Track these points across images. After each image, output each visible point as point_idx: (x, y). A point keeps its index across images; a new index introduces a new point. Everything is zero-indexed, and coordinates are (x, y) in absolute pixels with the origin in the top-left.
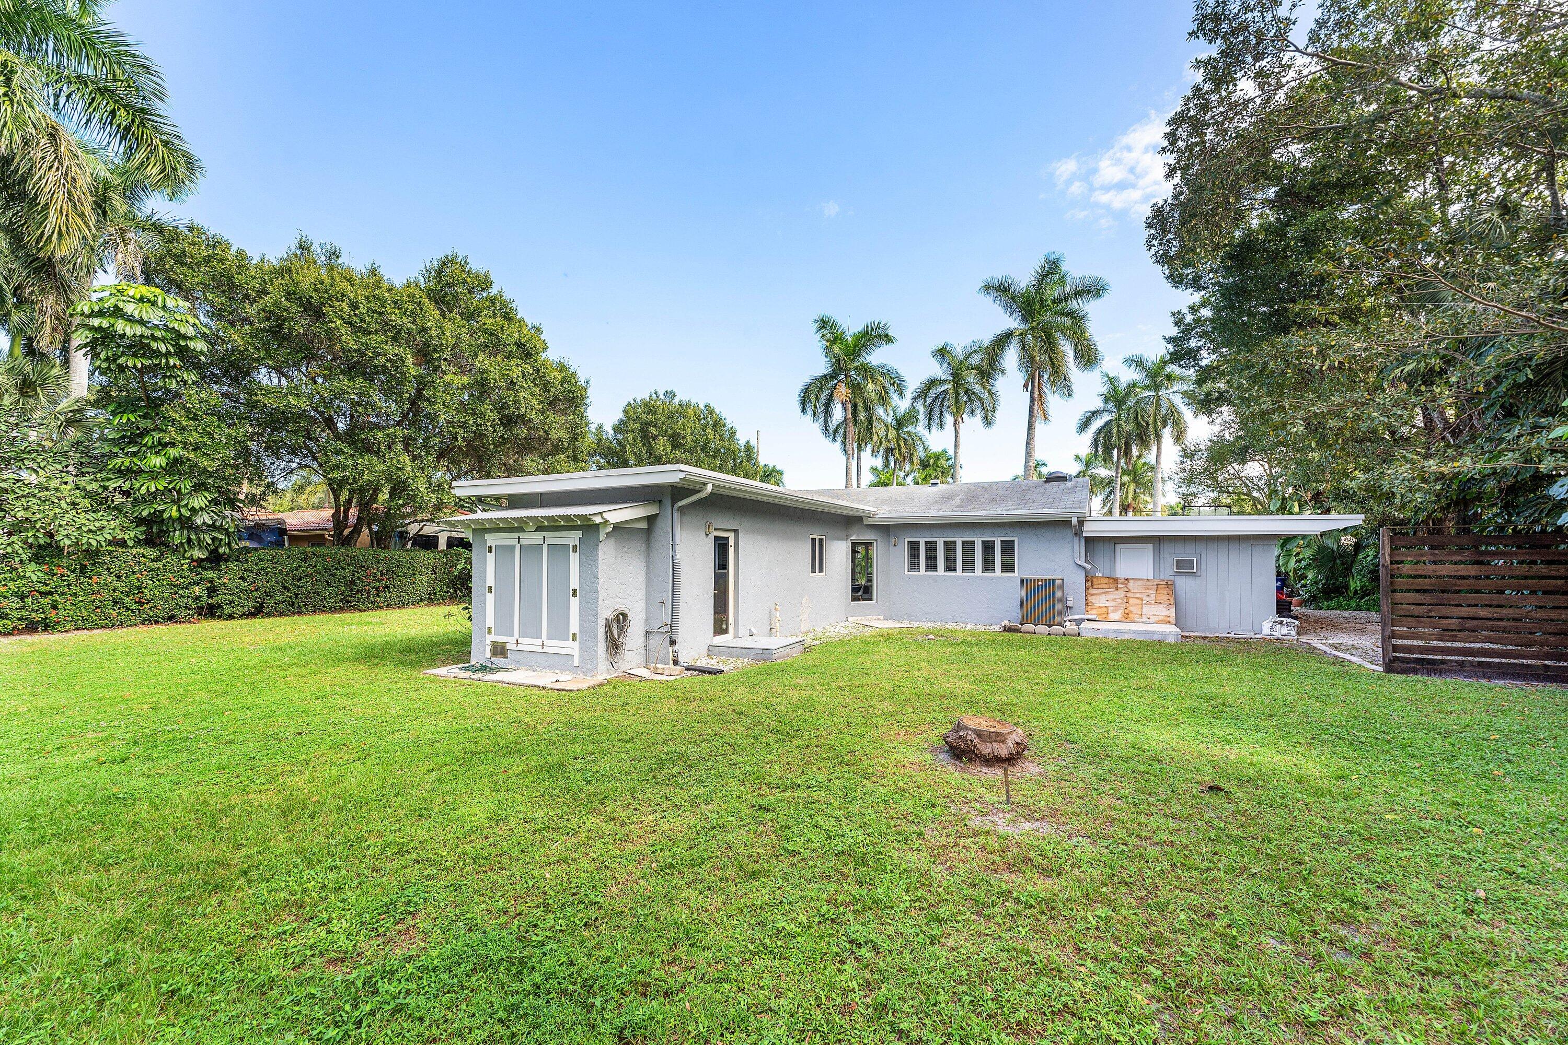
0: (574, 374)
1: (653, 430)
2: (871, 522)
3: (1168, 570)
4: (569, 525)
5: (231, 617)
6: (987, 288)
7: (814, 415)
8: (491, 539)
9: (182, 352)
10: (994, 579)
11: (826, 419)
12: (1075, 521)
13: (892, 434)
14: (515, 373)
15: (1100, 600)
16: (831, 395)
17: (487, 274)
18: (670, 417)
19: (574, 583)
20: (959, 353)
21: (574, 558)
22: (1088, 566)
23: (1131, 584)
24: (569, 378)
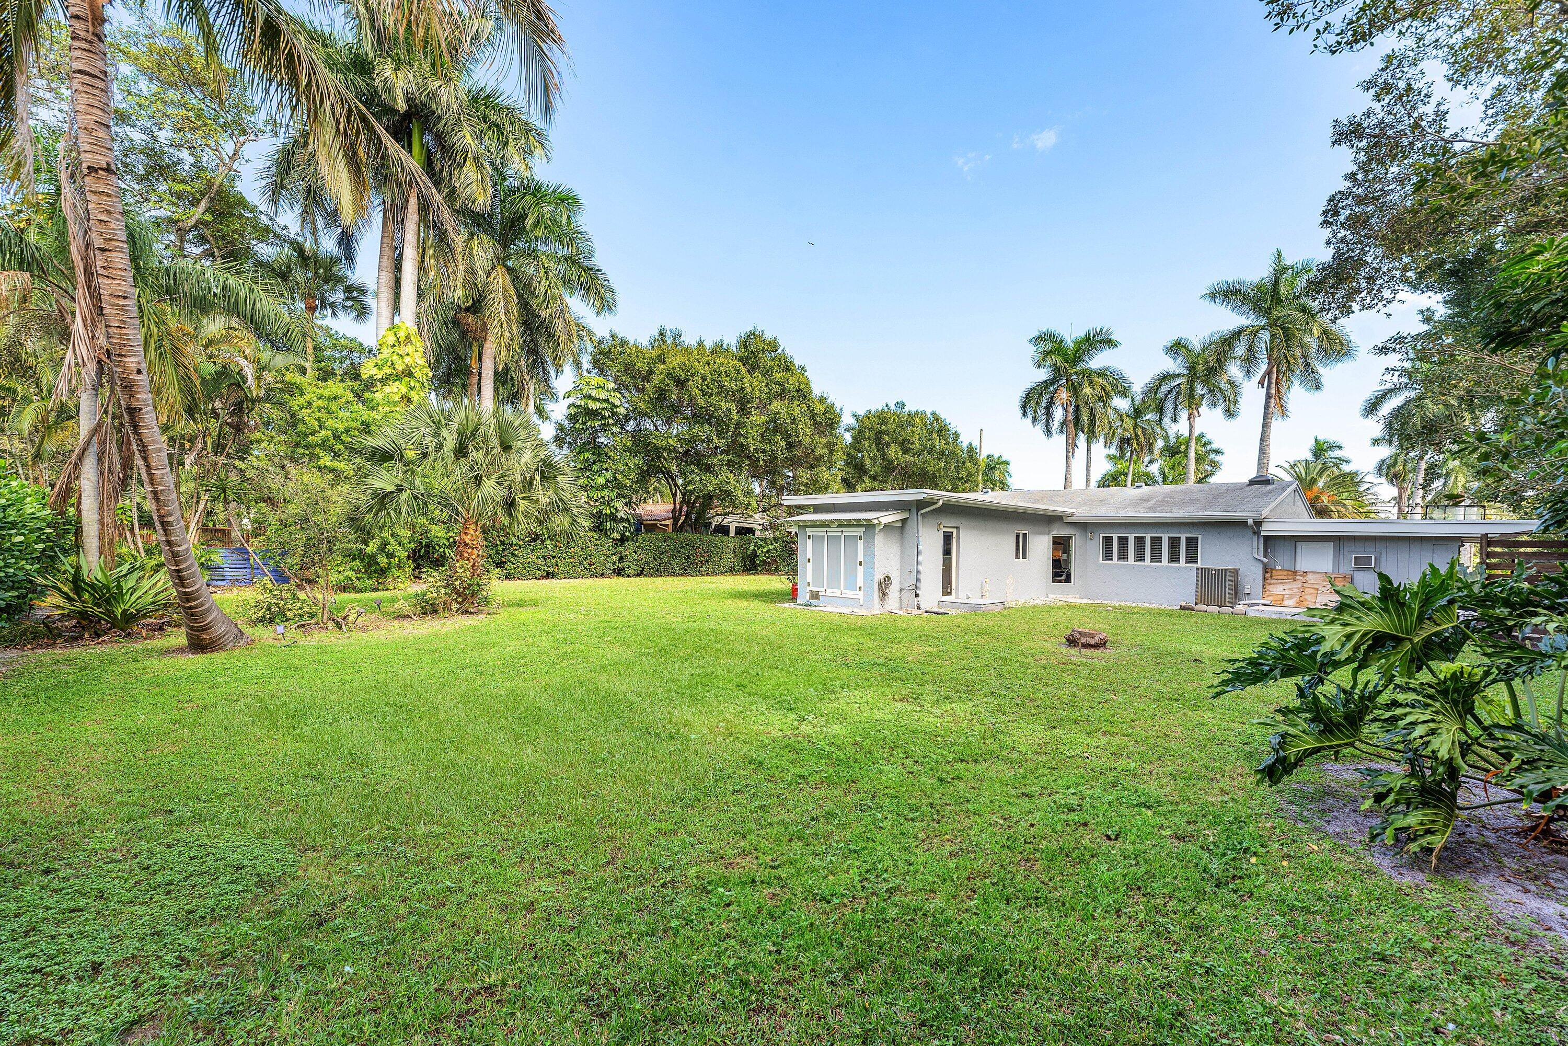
0: (832, 406)
1: (886, 438)
2: (1070, 520)
3: (1348, 565)
4: (858, 524)
5: (629, 576)
6: (1213, 296)
7: (1035, 419)
8: (810, 531)
9: (614, 414)
10: (1178, 568)
11: (1047, 421)
12: (1250, 522)
13: (1129, 423)
14: (797, 412)
15: (1278, 589)
16: (1052, 398)
17: (775, 339)
18: (900, 425)
19: (860, 557)
20: (1197, 345)
21: (860, 544)
22: (1266, 560)
23: (1309, 577)
24: (830, 409)
